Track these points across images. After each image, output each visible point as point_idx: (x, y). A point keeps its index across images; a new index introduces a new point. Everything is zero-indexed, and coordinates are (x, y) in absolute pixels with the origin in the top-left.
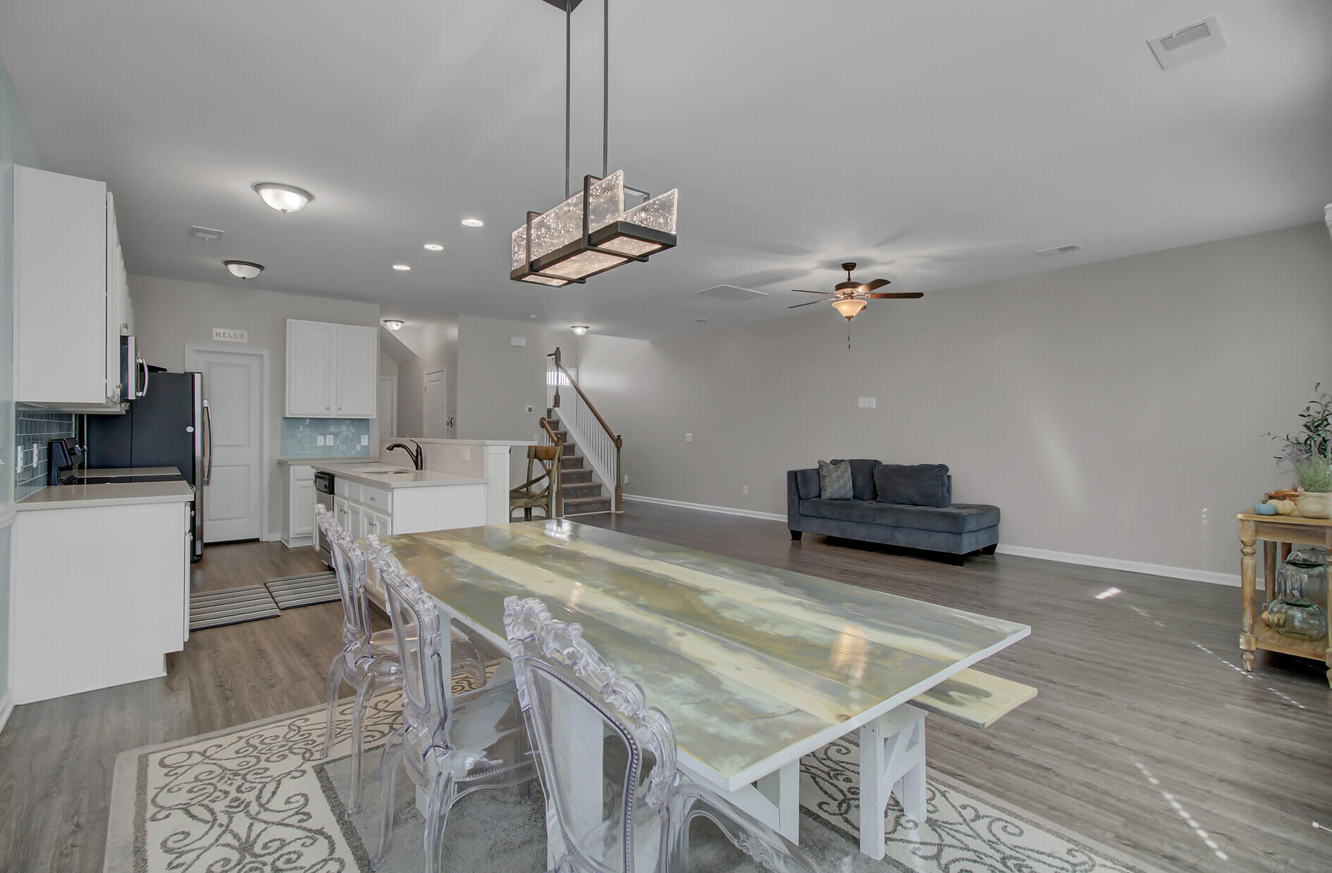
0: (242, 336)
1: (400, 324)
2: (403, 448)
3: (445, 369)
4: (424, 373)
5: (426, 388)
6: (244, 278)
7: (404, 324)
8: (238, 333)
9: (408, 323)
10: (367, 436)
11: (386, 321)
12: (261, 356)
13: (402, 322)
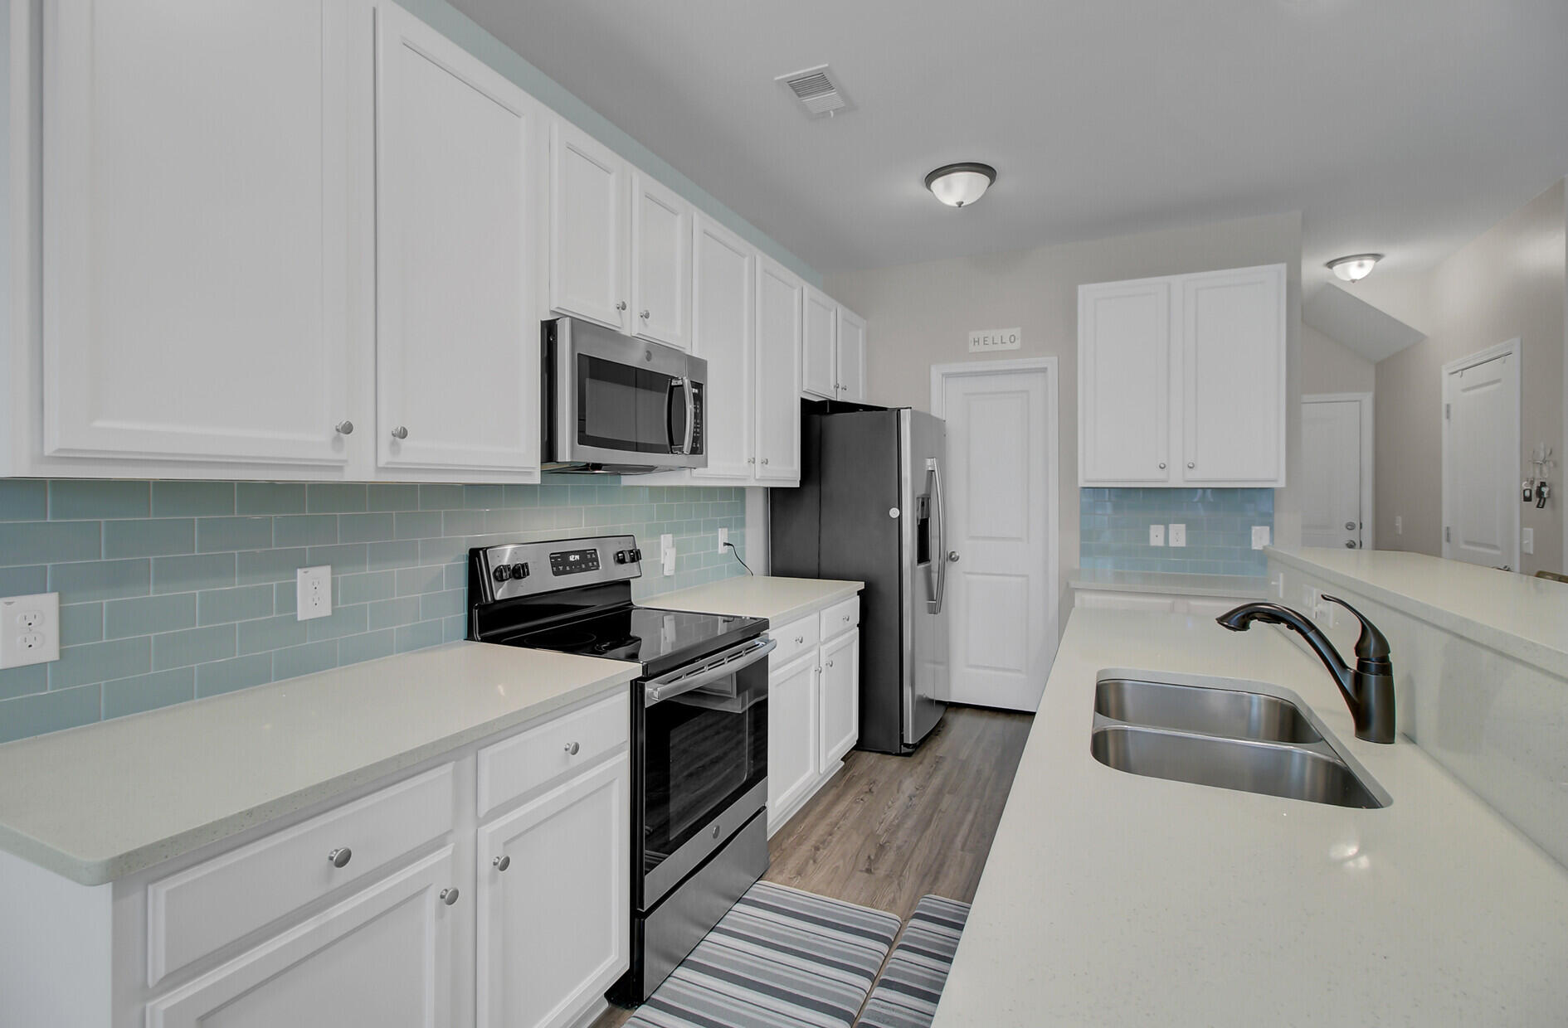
0: (1013, 339)
1: (1369, 264)
2: (1291, 626)
3: (1516, 350)
4: (1445, 373)
5: (1448, 406)
6: (960, 204)
7: (1382, 261)
8: (1006, 333)
9: (1395, 256)
10: (1268, 528)
11: (1330, 264)
12: (1044, 370)
13: (1377, 257)
